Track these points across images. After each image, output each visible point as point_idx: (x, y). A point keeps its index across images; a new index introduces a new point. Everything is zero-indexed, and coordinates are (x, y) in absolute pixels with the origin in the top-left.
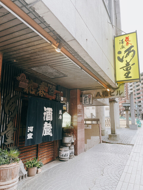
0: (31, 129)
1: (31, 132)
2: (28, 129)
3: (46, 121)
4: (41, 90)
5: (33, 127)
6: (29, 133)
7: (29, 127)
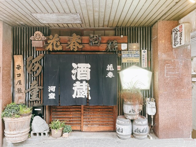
0: (53, 88)
1: (53, 92)
2: (49, 89)
3: (77, 80)
4: (74, 43)
5: (55, 87)
6: (50, 93)
7: (49, 87)
